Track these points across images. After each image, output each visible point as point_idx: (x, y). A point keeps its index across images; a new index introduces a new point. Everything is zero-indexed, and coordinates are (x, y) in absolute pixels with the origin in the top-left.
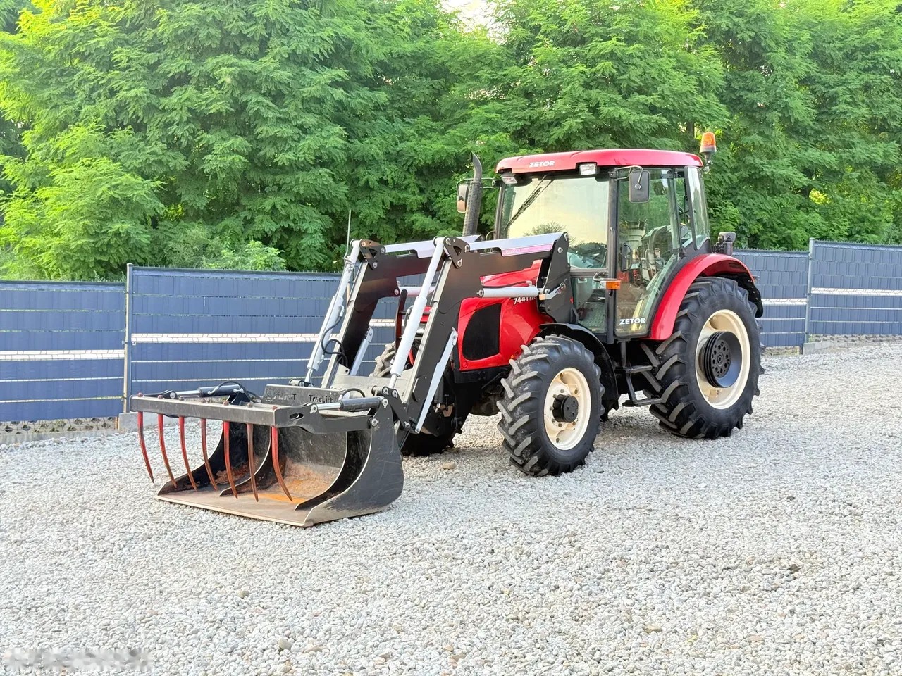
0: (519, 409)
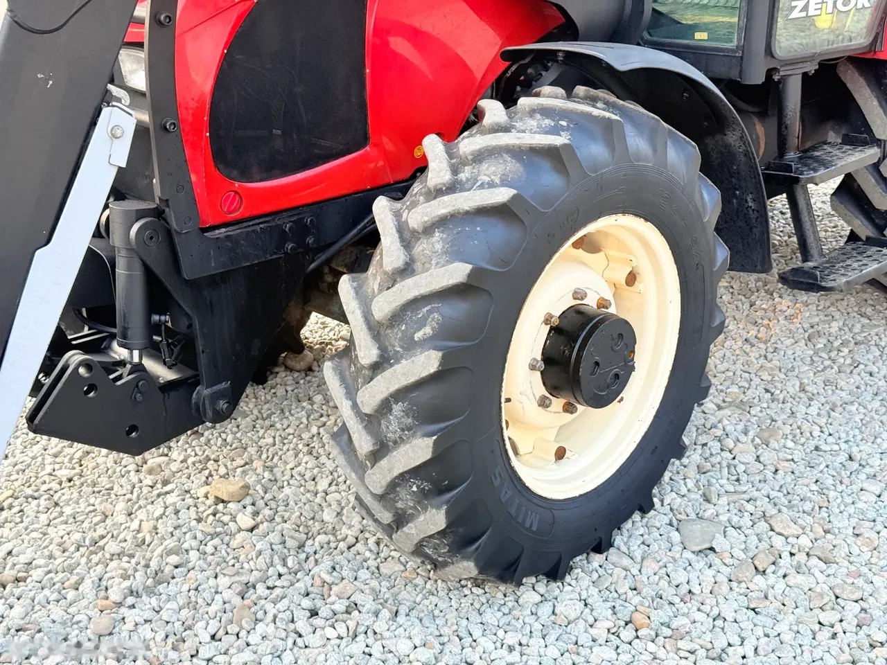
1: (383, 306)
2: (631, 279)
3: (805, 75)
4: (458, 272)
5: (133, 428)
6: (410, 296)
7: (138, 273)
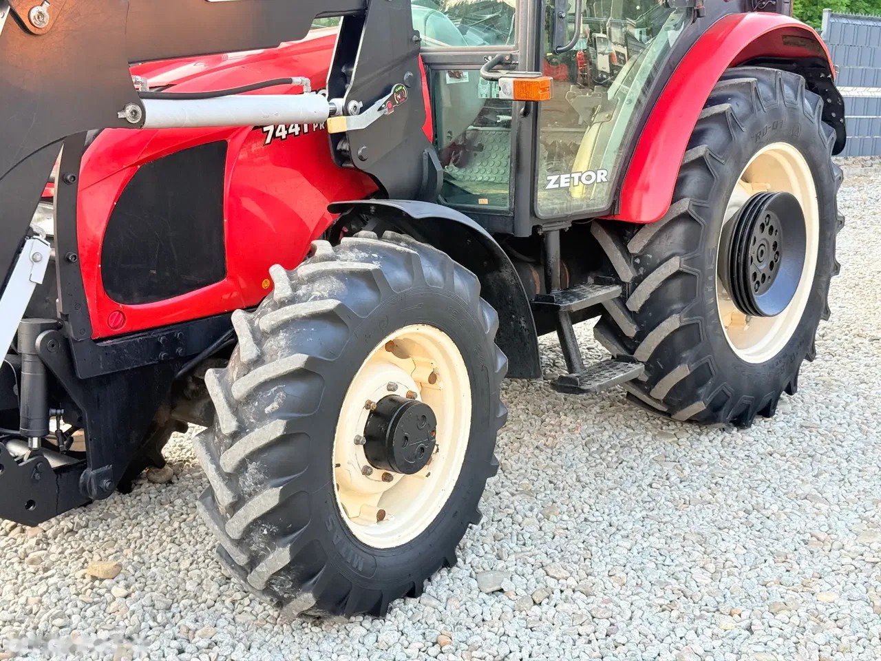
0: (252, 467)
1: (240, 388)
2: (433, 378)
3: (562, 231)
4: (297, 361)
5: (31, 503)
6: (262, 379)
7: (40, 374)
